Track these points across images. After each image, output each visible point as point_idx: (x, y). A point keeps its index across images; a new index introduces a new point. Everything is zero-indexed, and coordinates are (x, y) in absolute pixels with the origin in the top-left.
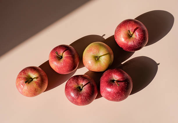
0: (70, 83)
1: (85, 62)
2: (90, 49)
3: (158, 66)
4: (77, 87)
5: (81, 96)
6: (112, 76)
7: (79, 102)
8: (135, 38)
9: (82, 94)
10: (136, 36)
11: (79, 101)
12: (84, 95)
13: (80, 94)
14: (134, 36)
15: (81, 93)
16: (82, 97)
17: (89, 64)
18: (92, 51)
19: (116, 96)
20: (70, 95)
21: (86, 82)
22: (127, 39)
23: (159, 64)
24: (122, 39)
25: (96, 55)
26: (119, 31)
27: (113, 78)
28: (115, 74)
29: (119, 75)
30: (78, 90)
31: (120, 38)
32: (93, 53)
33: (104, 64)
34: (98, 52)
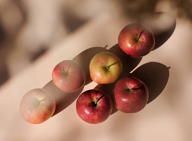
0: (83, 99)
1: (94, 75)
2: (96, 60)
3: (169, 70)
4: (91, 102)
5: (97, 111)
6: (126, 84)
7: (96, 119)
8: (143, 42)
9: (98, 109)
10: (143, 39)
11: (96, 117)
12: (100, 110)
13: (96, 110)
14: (140, 40)
15: (96, 108)
16: (99, 113)
17: (98, 76)
18: (100, 62)
19: (134, 106)
20: (85, 113)
21: (100, 95)
22: (134, 43)
23: (169, 68)
24: (128, 45)
25: (104, 65)
26: (125, 37)
27: (127, 87)
28: (128, 82)
29: (133, 83)
30: (93, 106)
31: (126, 44)
32: (101, 64)
33: (115, 74)
34: (107, 62)
